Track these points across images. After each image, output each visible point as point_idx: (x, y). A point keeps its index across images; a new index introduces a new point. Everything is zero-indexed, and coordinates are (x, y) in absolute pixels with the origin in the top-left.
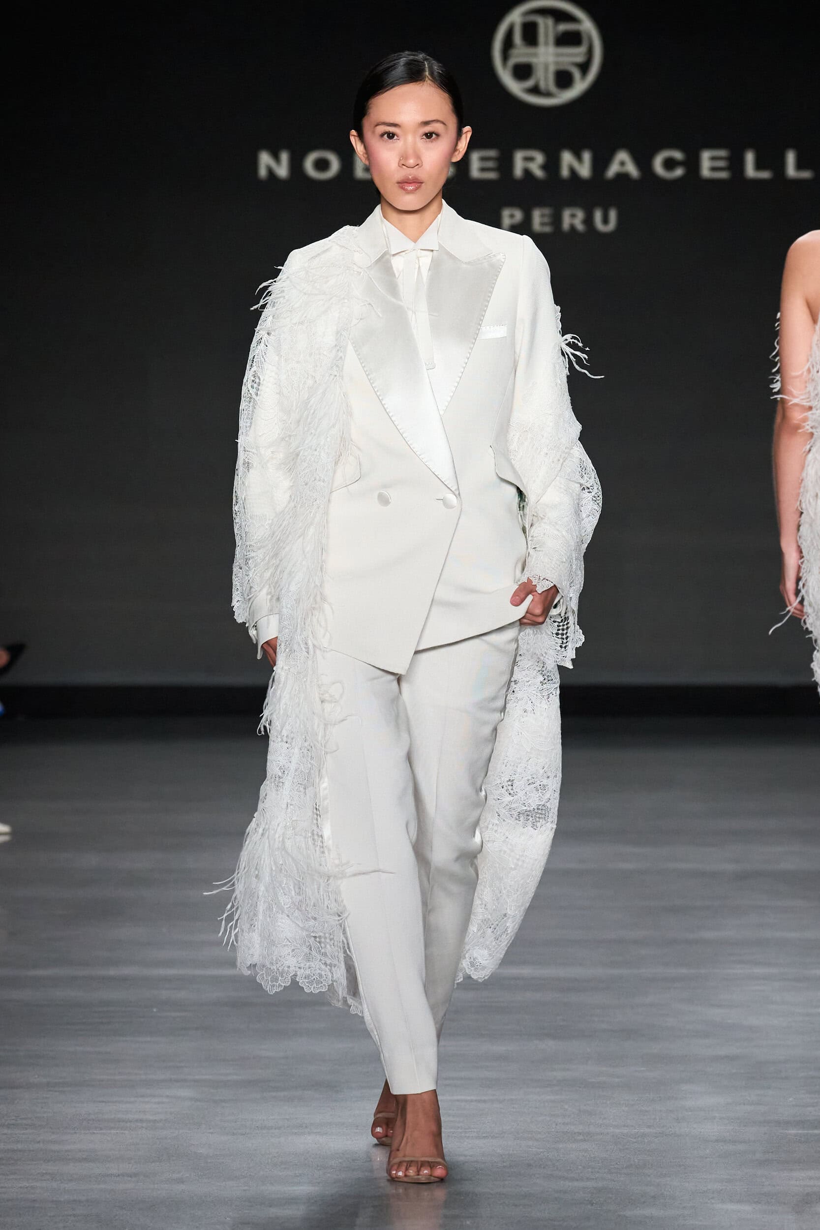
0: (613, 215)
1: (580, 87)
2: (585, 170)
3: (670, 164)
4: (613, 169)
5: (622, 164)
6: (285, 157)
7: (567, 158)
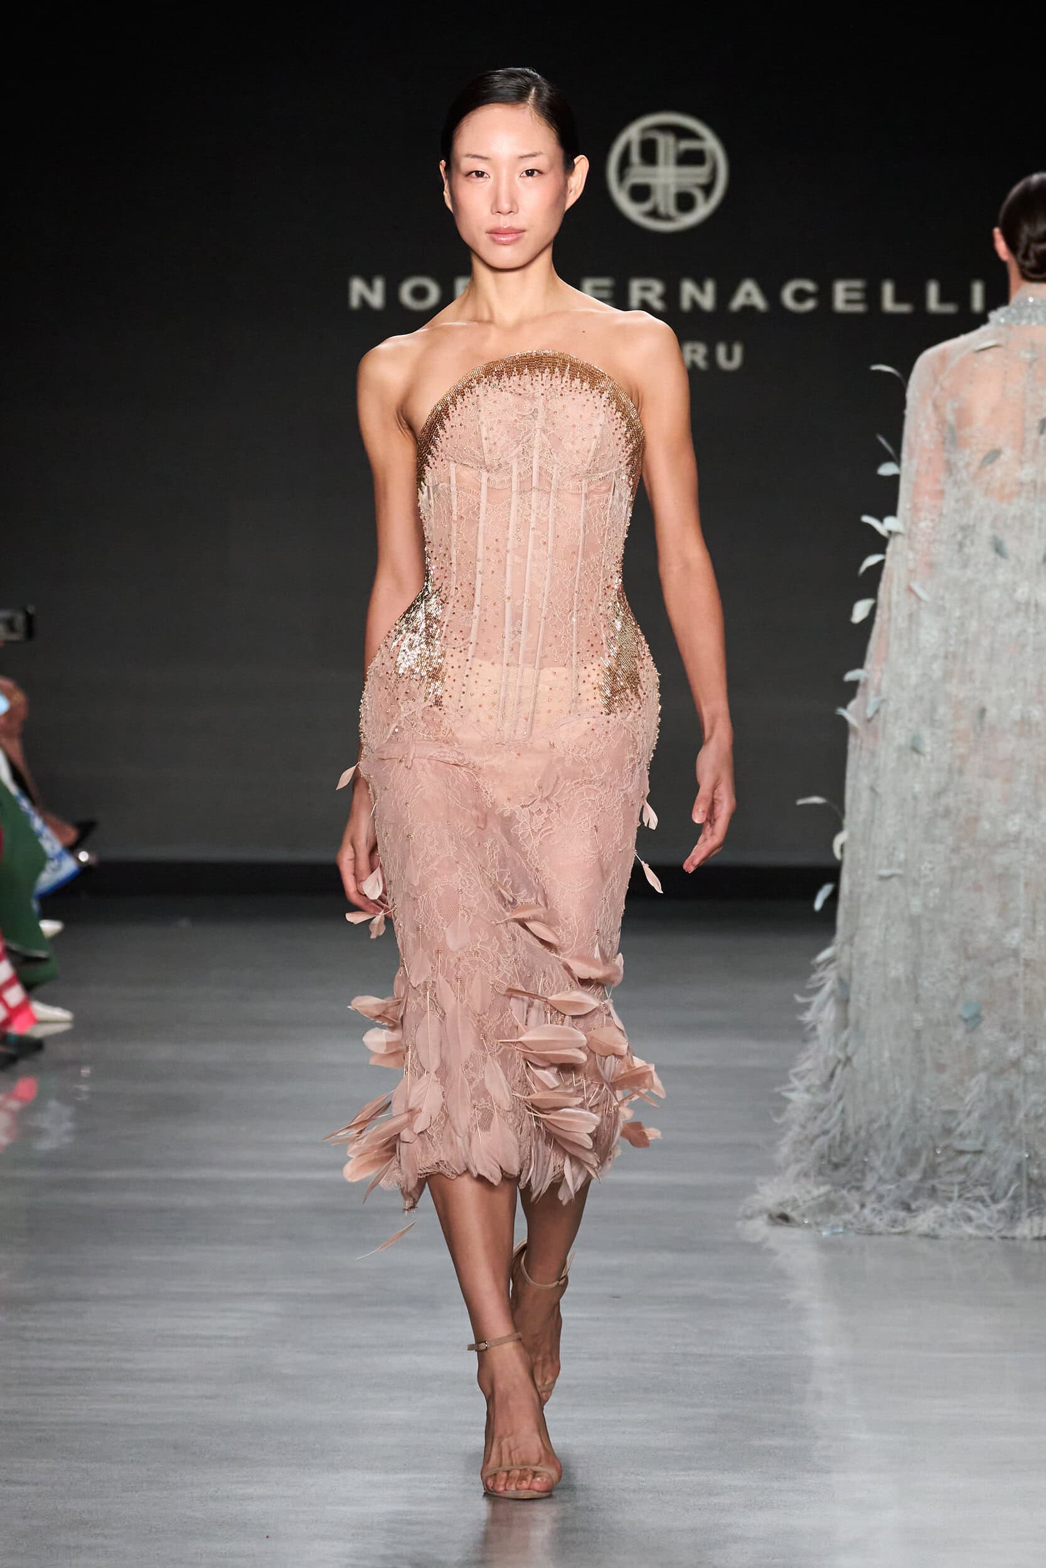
0: (738, 351)
1: (703, 210)
2: (707, 301)
3: (800, 296)
4: (738, 302)
5: (748, 295)
6: (379, 284)
7: (688, 288)
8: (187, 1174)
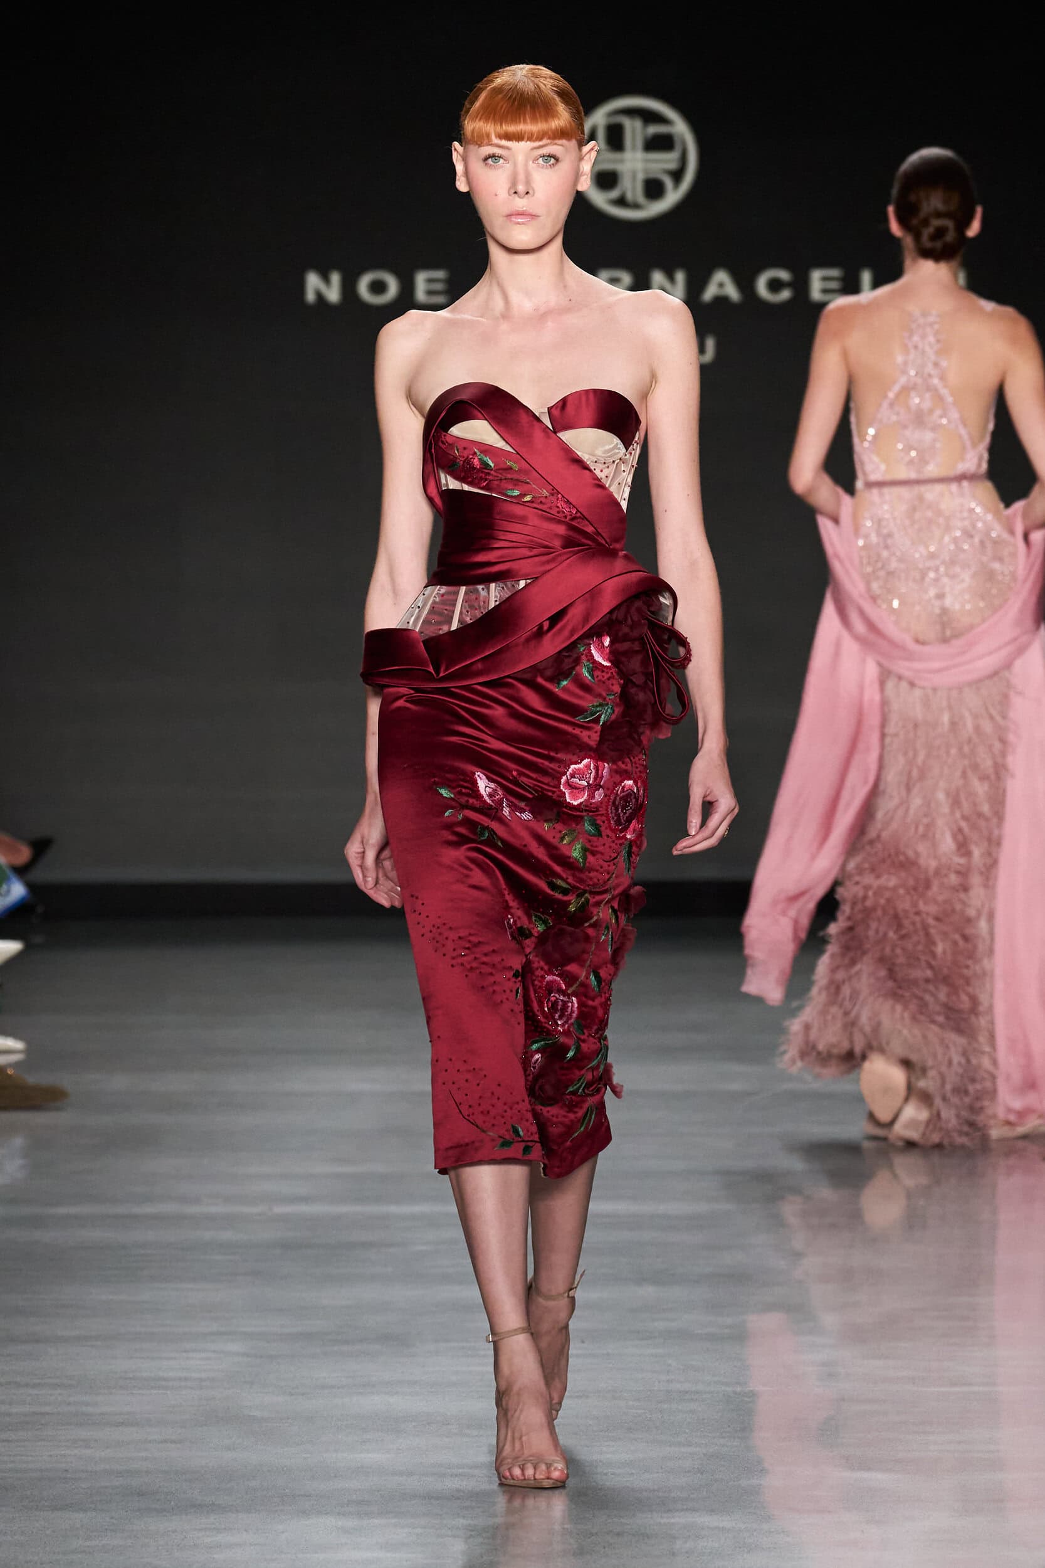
0: (710, 343)
1: (672, 197)
3: (775, 285)
4: (710, 293)
5: (721, 285)
6: (335, 278)
7: (658, 279)
8: (148, 1209)
